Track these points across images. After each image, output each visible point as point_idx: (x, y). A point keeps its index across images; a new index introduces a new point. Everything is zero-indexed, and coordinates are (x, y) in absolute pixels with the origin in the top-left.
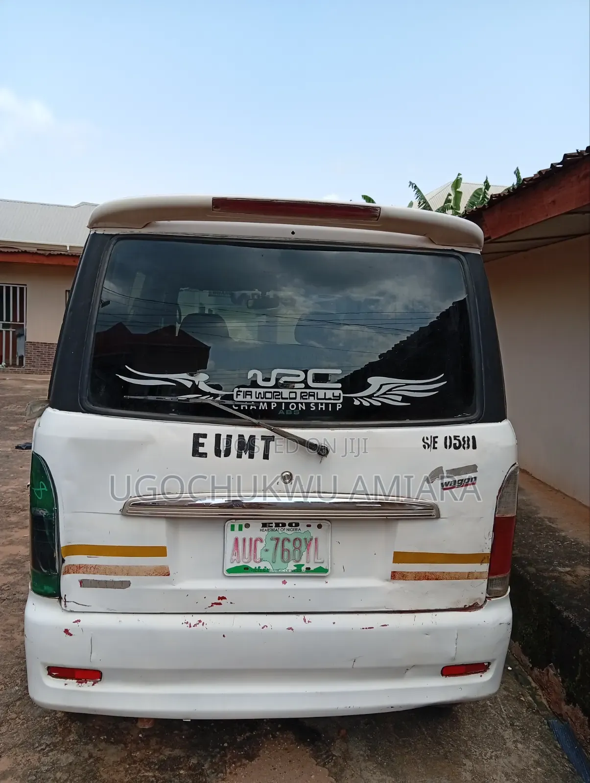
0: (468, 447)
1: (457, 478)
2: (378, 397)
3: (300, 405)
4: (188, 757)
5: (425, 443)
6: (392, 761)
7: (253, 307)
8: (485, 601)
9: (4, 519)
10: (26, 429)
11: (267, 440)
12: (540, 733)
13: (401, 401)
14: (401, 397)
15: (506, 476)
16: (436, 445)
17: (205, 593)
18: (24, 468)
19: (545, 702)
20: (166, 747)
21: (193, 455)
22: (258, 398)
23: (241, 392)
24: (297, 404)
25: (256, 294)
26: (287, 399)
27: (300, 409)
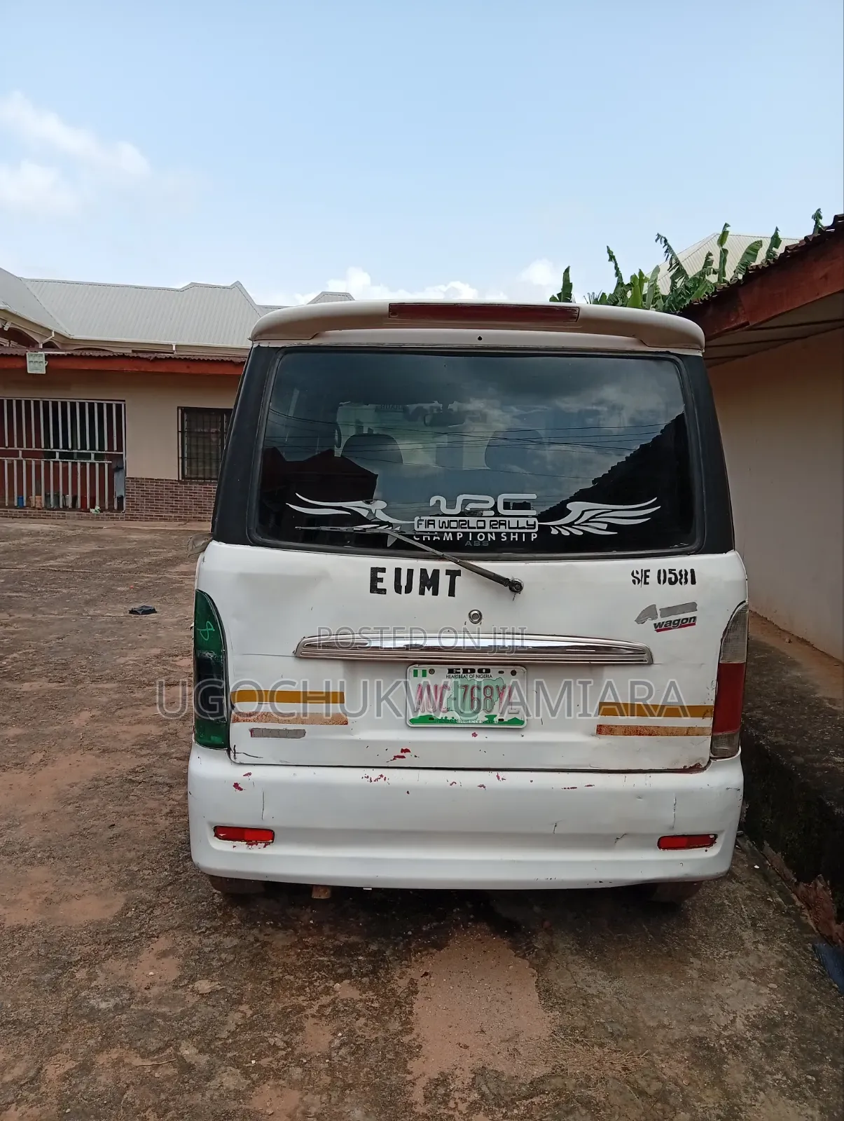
0: (686, 582)
1: (673, 618)
2: (579, 525)
3: (489, 535)
4: (367, 944)
5: (635, 577)
6: (605, 956)
7: (431, 425)
8: (709, 762)
9: (128, 696)
10: (138, 591)
11: (453, 574)
12: (788, 935)
13: (606, 530)
14: (606, 525)
15: (732, 616)
16: (648, 580)
17: (387, 744)
18: (143, 637)
19: (812, 924)
20: (342, 934)
21: (371, 592)
22: (442, 528)
23: (423, 520)
24: (486, 534)
25: (436, 407)
26: (474, 528)
27: (489, 540)
